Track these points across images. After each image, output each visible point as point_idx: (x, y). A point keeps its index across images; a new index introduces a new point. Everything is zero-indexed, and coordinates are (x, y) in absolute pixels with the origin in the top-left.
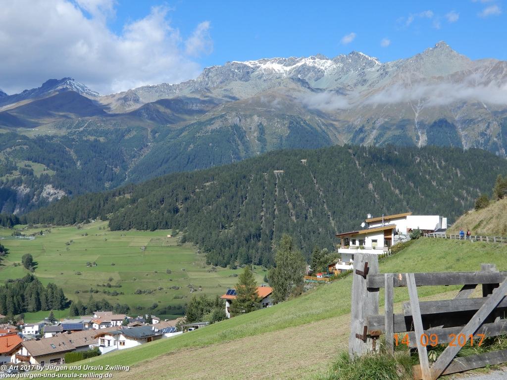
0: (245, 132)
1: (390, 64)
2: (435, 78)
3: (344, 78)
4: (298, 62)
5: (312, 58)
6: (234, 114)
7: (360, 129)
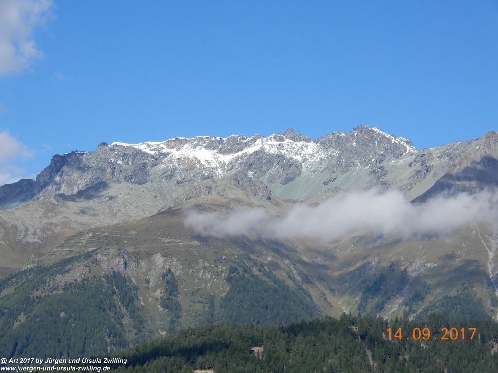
0: (136, 289)
1: (435, 151)
3: (342, 178)
4: (247, 145)
5: (275, 137)
6: (113, 250)
7: (375, 283)
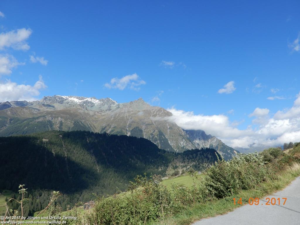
0: (54, 124)
1: (121, 104)
2: (137, 111)
3: (102, 107)
4: (85, 99)
5: (91, 98)
7: (104, 128)
